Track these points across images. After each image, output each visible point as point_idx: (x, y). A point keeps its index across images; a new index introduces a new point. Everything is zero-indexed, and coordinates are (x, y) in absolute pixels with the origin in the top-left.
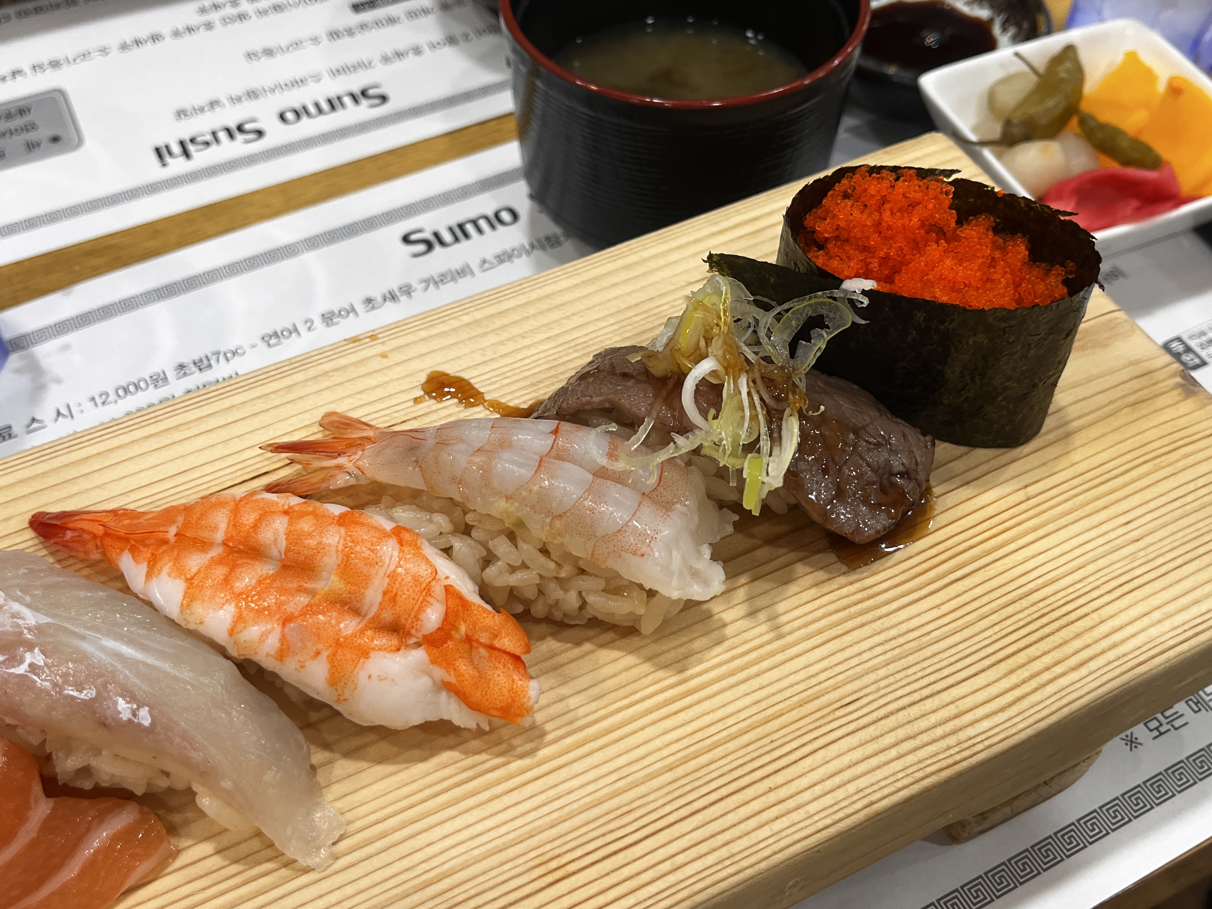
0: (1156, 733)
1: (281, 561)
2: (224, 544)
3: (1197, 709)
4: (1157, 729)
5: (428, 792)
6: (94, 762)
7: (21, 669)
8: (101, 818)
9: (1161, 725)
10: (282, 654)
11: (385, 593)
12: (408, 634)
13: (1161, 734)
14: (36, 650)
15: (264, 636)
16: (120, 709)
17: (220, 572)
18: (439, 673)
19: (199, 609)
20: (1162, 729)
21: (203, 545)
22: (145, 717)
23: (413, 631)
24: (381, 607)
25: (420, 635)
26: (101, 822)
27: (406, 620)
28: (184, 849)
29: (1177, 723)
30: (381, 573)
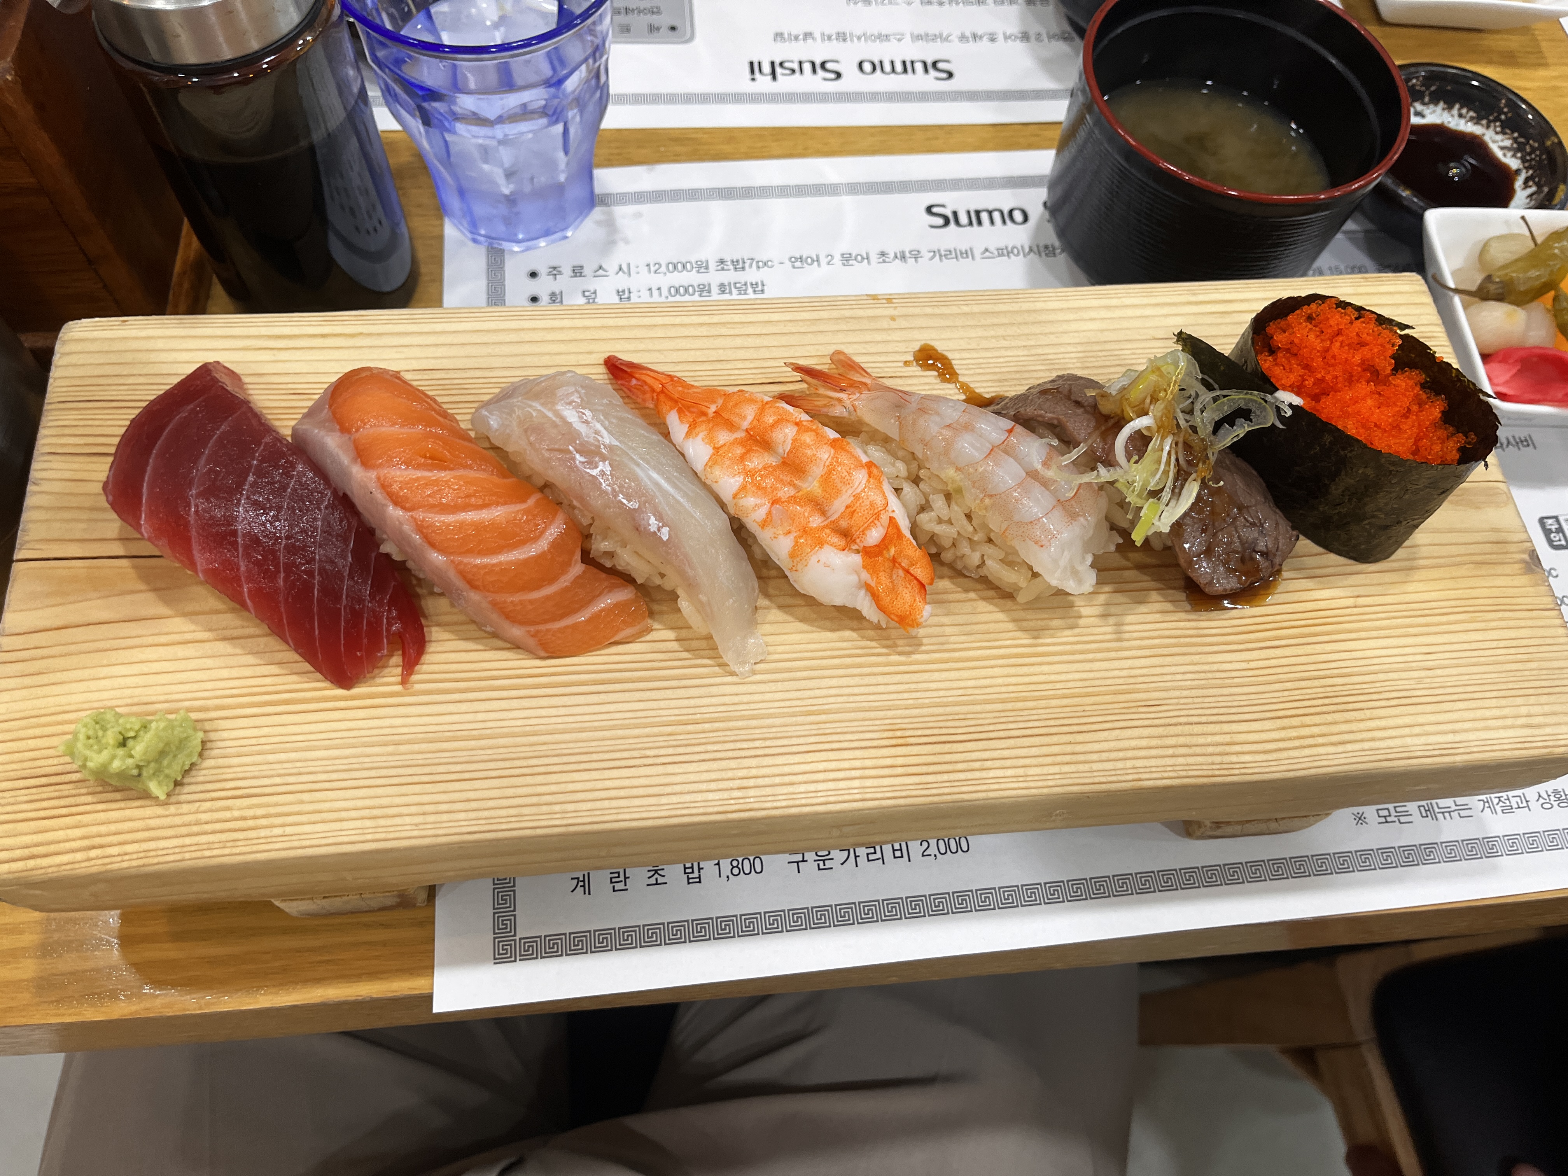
0: (1383, 820)
1: (783, 458)
2: (747, 431)
3: (1424, 815)
4: (1385, 817)
5: (829, 653)
6: (619, 551)
7: (594, 472)
8: (611, 588)
9: (1390, 815)
10: (764, 524)
11: (847, 507)
12: (854, 541)
13: (1387, 822)
14: (607, 462)
15: (757, 506)
16: (651, 522)
17: (739, 451)
18: (865, 576)
19: (717, 472)
20: (1389, 819)
21: (731, 426)
22: (665, 534)
23: (858, 541)
24: (842, 516)
25: (862, 545)
26: (610, 592)
27: (856, 531)
28: (655, 630)
29: (1403, 819)
30: (850, 492)
